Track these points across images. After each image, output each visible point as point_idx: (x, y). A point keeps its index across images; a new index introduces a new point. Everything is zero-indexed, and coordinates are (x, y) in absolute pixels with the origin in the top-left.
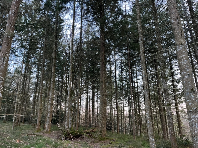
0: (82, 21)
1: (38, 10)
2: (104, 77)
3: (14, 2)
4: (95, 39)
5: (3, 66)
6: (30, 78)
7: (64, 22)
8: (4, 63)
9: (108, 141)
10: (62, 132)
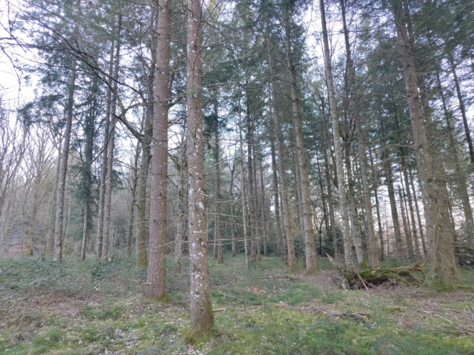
0: (344, 13)
1: (249, 26)
2: (425, 135)
3: (191, 26)
4: (386, 46)
5: (196, 152)
6: (262, 169)
7: (304, 31)
8: (197, 147)
9: (465, 293)
10: (341, 272)
